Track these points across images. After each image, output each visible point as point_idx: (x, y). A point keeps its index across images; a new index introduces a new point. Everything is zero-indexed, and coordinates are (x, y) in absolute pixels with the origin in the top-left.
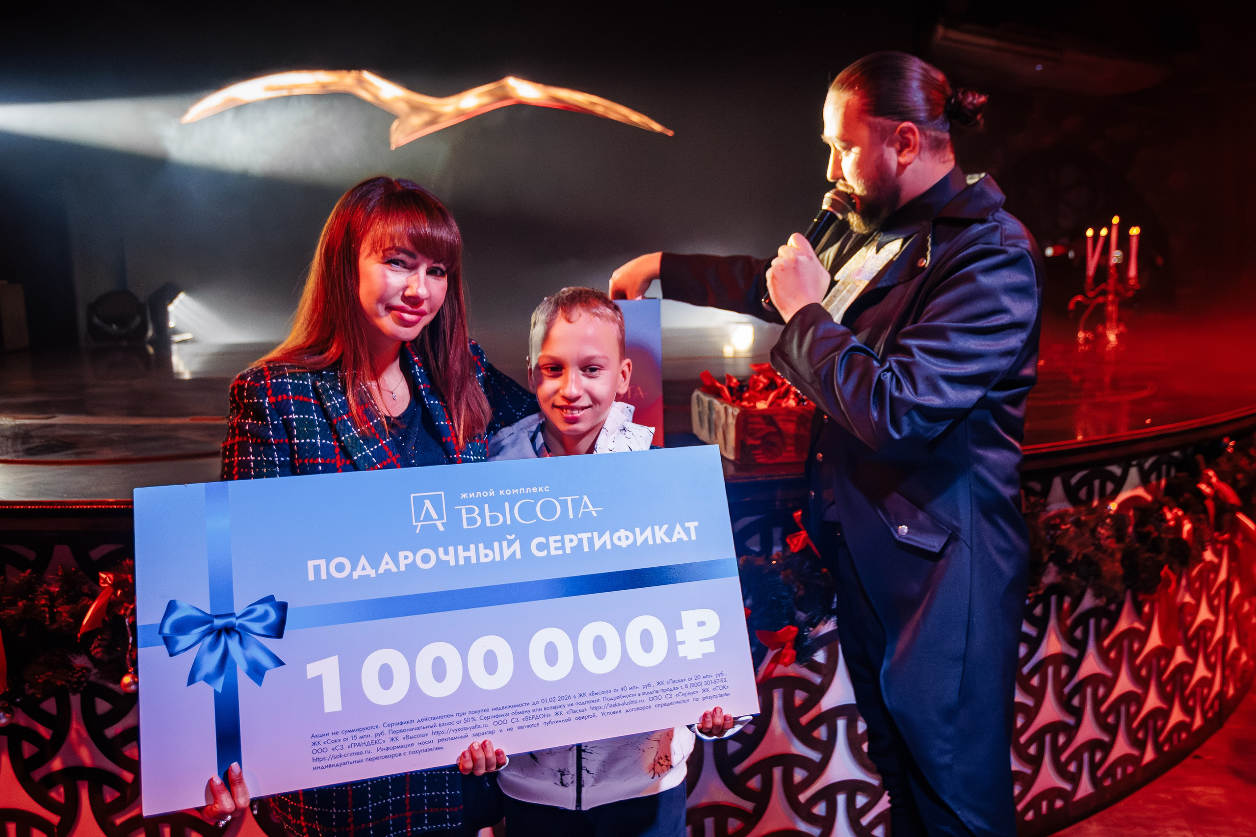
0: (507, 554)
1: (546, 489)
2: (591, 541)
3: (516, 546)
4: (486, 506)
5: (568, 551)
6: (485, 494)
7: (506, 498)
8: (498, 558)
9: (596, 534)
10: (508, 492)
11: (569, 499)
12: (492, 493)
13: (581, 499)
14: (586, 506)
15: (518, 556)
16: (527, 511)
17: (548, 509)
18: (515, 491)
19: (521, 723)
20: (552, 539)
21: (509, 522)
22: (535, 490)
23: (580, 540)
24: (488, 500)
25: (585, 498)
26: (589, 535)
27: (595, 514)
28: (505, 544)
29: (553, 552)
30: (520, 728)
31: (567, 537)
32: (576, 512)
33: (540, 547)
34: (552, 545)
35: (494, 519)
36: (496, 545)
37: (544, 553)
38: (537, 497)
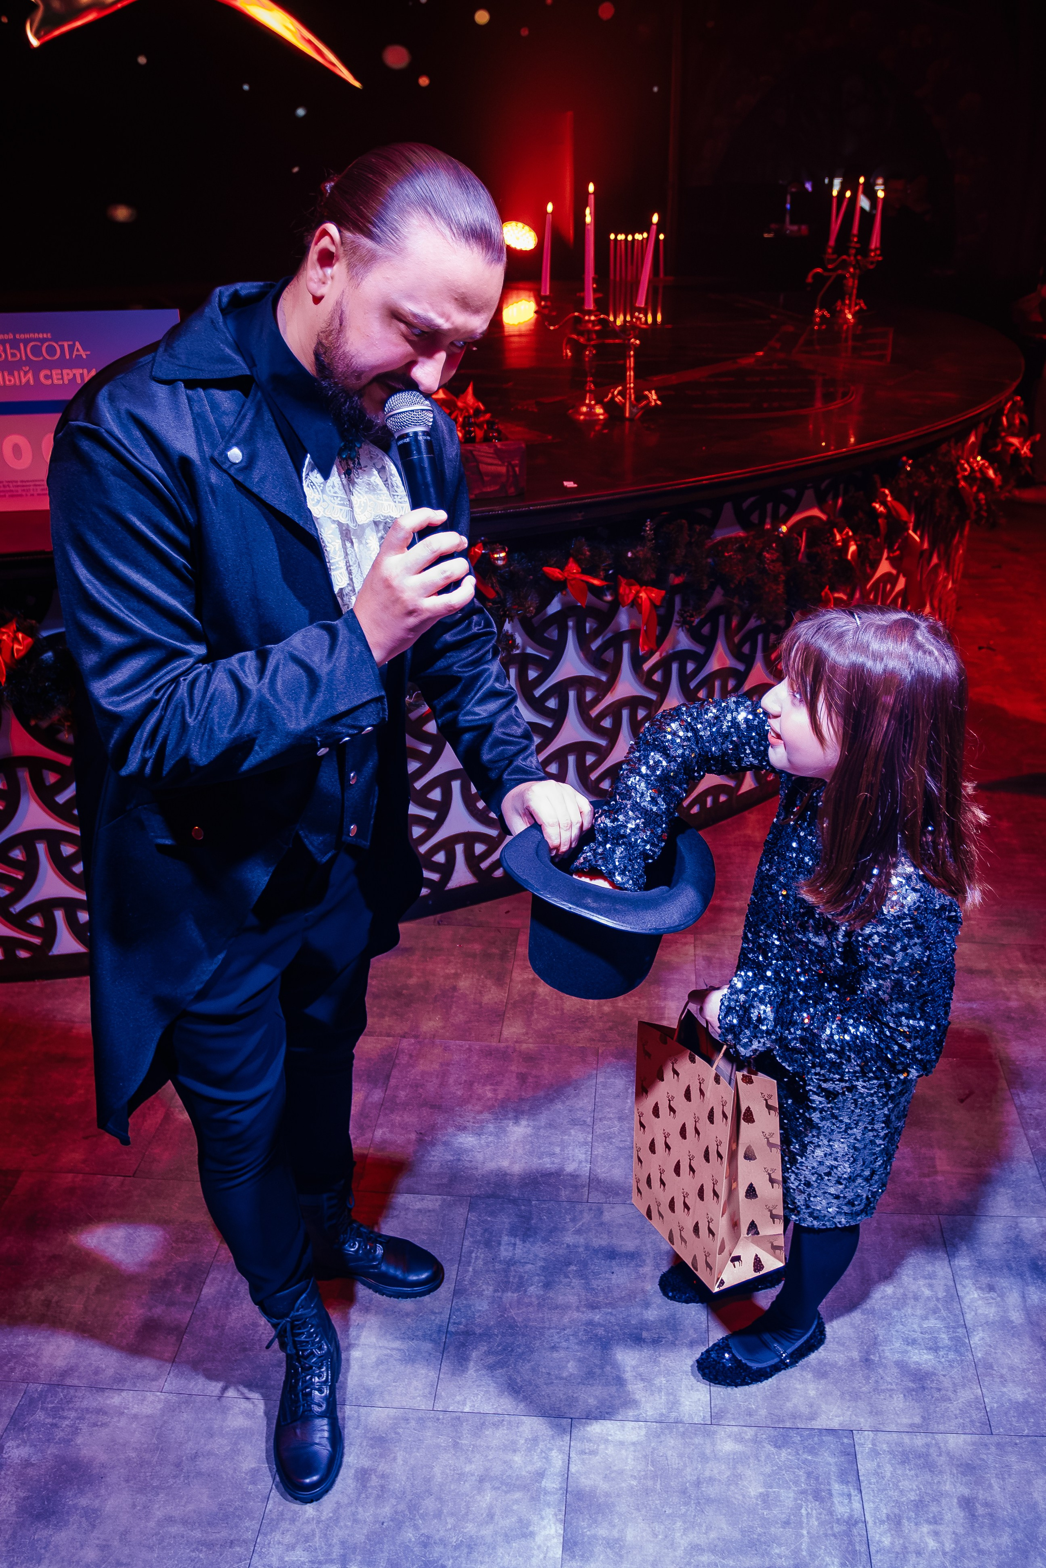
0: (24, 380)
1: (49, 335)
2: (82, 375)
3: (30, 375)
4: (8, 346)
5: (66, 382)
6: (6, 337)
7: (21, 340)
8: (18, 383)
9: (85, 371)
10: (22, 336)
11: (66, 344)
12: (11, 336)
13: (74, 345)
14: (78, 350)
15: (32, 382)
16: (36, 351)
17: (51, 351)
18: (27, 336)
19: (39, 492)
20: (54, 372)
21: (24, 358)
22: (41, 336)
23: (74, 375)
24: (8, 341)
25: (77, 344)
26: (81, 371)
27: (85, 357)
28: (22, 374)
29: (56, 382)
30: (39, 495)
31: (65, 371)
32: (71, 353)
33: (47, 377)
34: (55, 377)
35: (13, 355)
36: (16, 373)
37: (49, 382)
38: (43, 341)
